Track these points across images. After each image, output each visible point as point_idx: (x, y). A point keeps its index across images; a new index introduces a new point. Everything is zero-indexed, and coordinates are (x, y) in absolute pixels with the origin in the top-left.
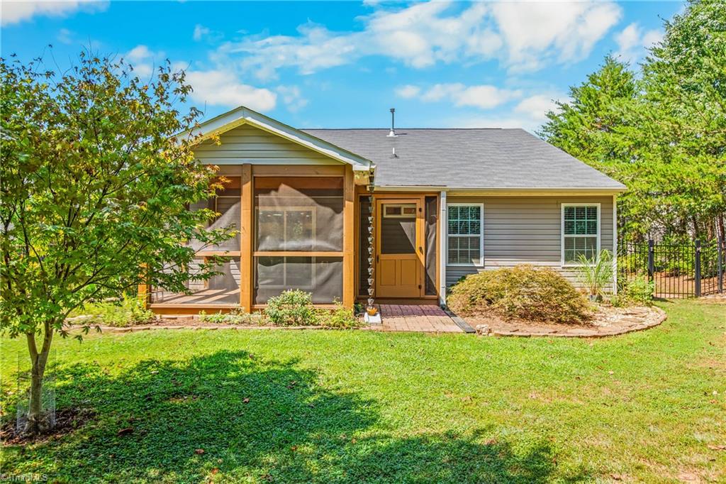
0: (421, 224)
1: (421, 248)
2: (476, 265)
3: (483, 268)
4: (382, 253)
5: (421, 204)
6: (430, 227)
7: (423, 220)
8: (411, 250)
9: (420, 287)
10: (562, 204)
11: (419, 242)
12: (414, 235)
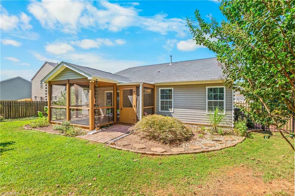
0: (134, 96)
1: (134, 106)
2: (170, 112)
3: (173, 113)
4: (123, 107)
5: (134, 89)
6: (138, 97)
7: (135, 95)
8: (131, 106)
9: (134, 120)
10: (206, 87)
11: (134, 104)
12: (132, 101)
